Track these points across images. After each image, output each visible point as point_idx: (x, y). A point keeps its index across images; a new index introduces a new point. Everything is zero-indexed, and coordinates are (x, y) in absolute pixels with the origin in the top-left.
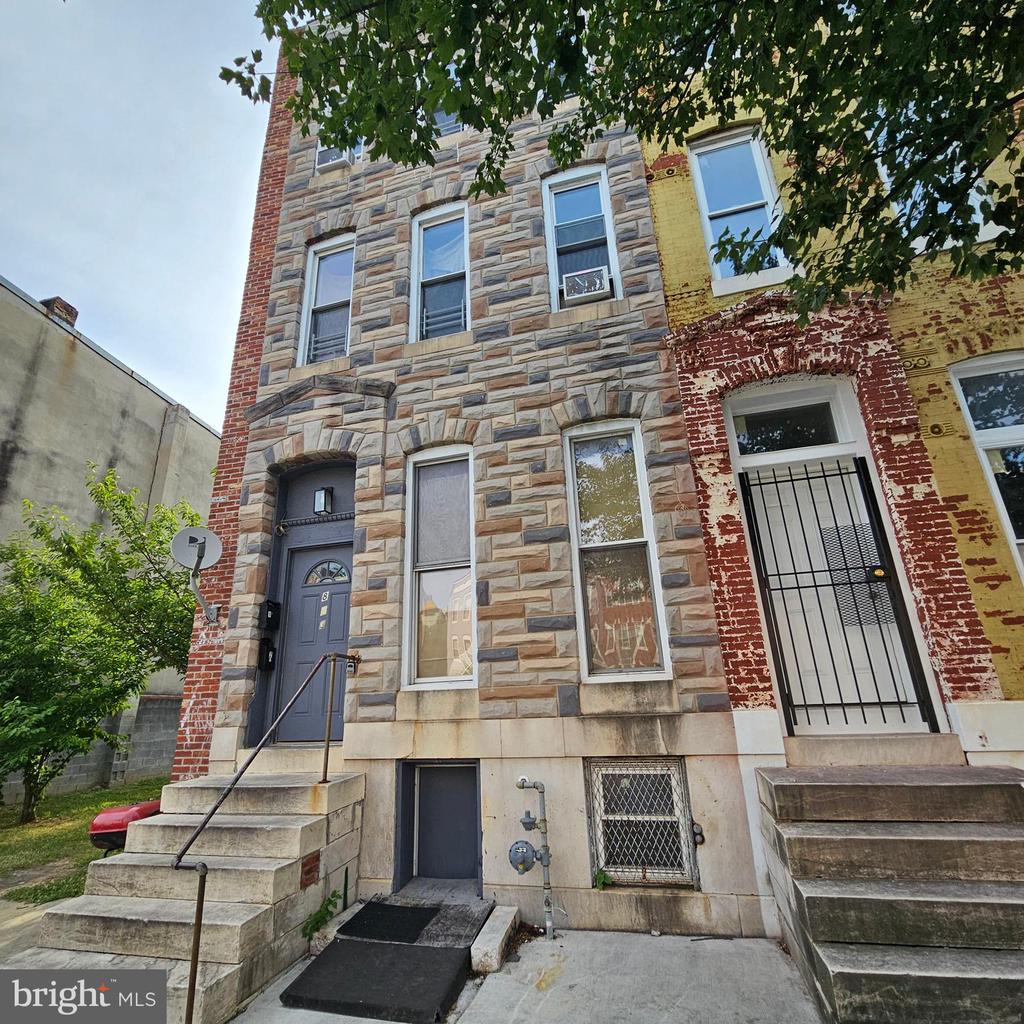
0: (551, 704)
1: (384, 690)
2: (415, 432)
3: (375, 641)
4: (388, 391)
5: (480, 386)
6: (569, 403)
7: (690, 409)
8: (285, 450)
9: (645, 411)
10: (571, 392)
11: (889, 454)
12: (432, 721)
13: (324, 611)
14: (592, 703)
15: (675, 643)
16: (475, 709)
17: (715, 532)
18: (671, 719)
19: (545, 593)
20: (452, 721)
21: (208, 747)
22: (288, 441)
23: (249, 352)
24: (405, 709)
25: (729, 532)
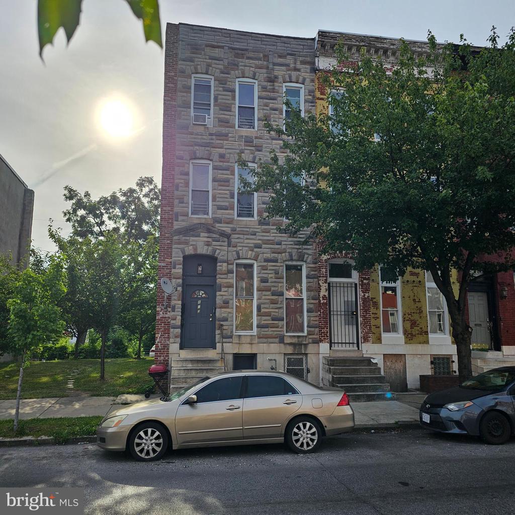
0: (277, 340)
1: (229, 334)
2: (238, 253)
3: (226, 320)
4: (228, 237)
5: (259, 242)
6: (287, 254)
7: (320, 263)
8: (189, 251)
9: (308, 261)
10: (288, 250)
11: (362, 285)
12: (244, 343)
13: (199, 307)
14: (287, 340)
15: (308, 326)
16: (256, 340)
17: (321, 299)
18: (306, 345)
19: (277, 310)
20: (249, 343)
21: (168, 349)
22: (191, 247)
23: (168, 204)
24: (235, 340)
25: (324, 299)
